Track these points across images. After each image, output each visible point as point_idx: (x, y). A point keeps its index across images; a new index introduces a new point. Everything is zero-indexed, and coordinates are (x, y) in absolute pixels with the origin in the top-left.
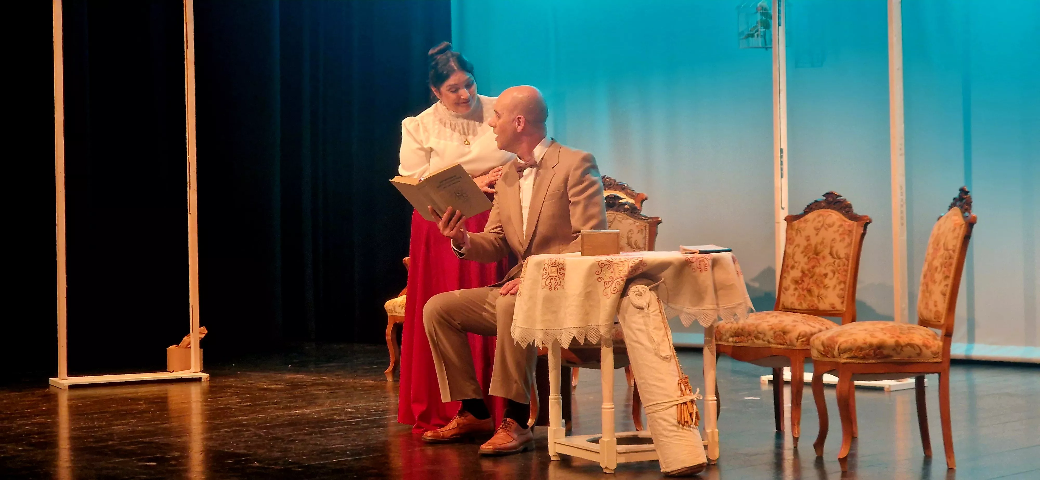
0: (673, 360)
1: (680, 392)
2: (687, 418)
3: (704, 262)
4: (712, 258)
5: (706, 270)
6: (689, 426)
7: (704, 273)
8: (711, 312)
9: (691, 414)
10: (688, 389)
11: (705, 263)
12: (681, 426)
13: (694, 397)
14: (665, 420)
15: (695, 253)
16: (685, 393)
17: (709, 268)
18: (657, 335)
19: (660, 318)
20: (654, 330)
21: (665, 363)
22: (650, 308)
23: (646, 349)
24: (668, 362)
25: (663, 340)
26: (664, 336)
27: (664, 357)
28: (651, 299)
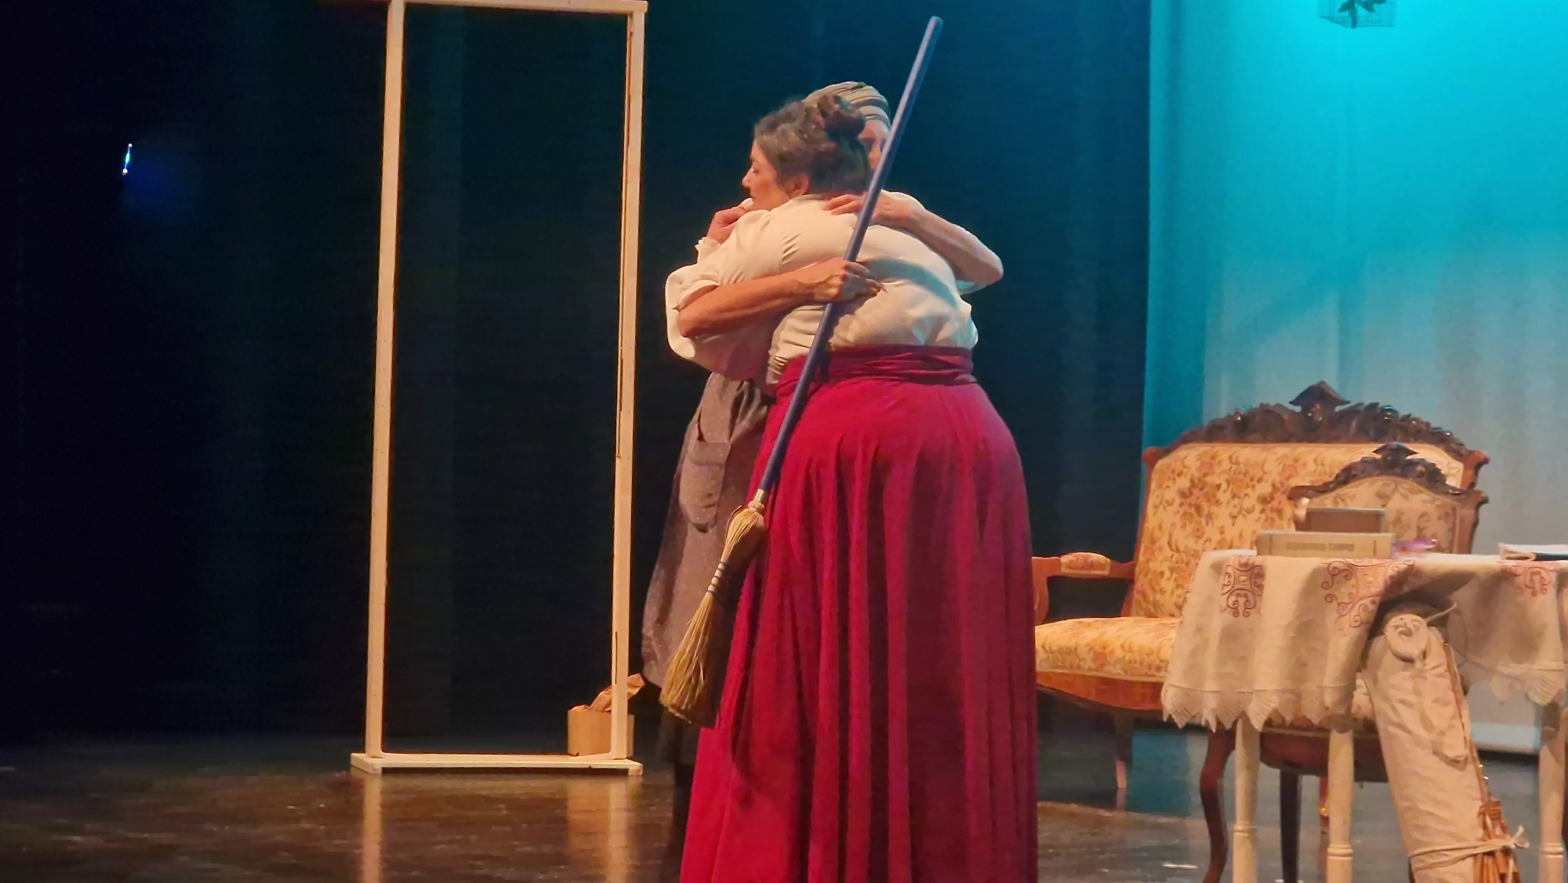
0: (1470, 768)
1: (1481, 831)
3: (1540, 576)
4: (1558, 568)
5: (1544, 591)
7: (1540, 598)
8: (1551, 677)
9: (1503, 877)
10: (1499, 826)
11: (1542, 578)
13: (1511, 843)
15: (1526, 558)
16: (1491, 835)
17: (1552, 591)
18: (1441, 715)
19: (1446, 682)
20: (1433, 705)
21: (1453, 773)
22: (1427, 661)
23: (1418, 742)
24: (1463, 769)
25: (1451, 727)
26: (1453, 717)
27: (1454, 762)
28: (1429, 643)
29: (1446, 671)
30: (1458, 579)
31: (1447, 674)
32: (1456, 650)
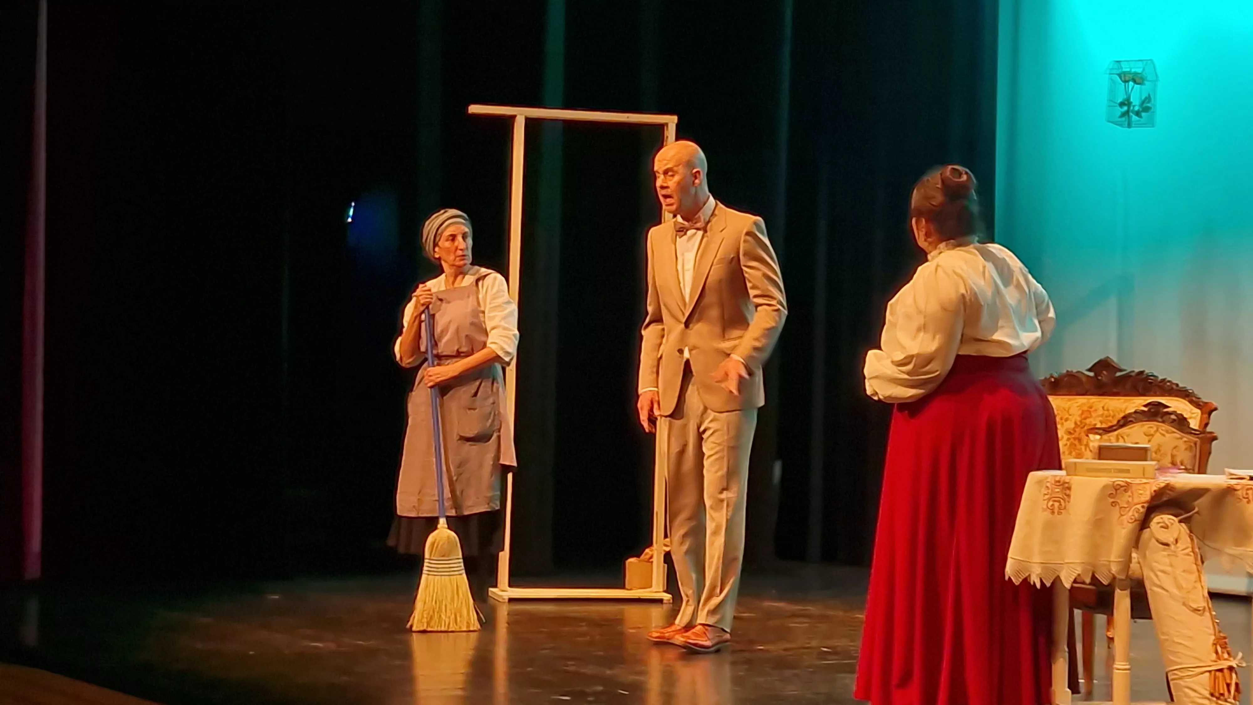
0: (1207, 614)
1: (1214, 655)
2: (1223, 689)
6: (1226, 701)
9: (1228, 685)
10: (1226, 652)
12: (1214, 699)
13: (1234, 664)
14: (1195, 691)
15: (1243, 479)
16: (1221, 658)
18: (1188, 580)
19: (1191, 558)
20: (1183, 574)
21: (1196, 617)
22: (1178, 545)
23: (1172, 597)
24: (1201, 615)
25: (1195, 588)
26: (1196, 582)
27: (1196, 610)
28: (1180, 533)
29: (1191, 552)
30: (1198, 493)
31: (1192, 554)
32: (1197, 537)
